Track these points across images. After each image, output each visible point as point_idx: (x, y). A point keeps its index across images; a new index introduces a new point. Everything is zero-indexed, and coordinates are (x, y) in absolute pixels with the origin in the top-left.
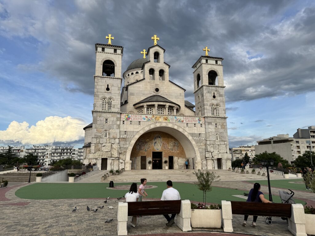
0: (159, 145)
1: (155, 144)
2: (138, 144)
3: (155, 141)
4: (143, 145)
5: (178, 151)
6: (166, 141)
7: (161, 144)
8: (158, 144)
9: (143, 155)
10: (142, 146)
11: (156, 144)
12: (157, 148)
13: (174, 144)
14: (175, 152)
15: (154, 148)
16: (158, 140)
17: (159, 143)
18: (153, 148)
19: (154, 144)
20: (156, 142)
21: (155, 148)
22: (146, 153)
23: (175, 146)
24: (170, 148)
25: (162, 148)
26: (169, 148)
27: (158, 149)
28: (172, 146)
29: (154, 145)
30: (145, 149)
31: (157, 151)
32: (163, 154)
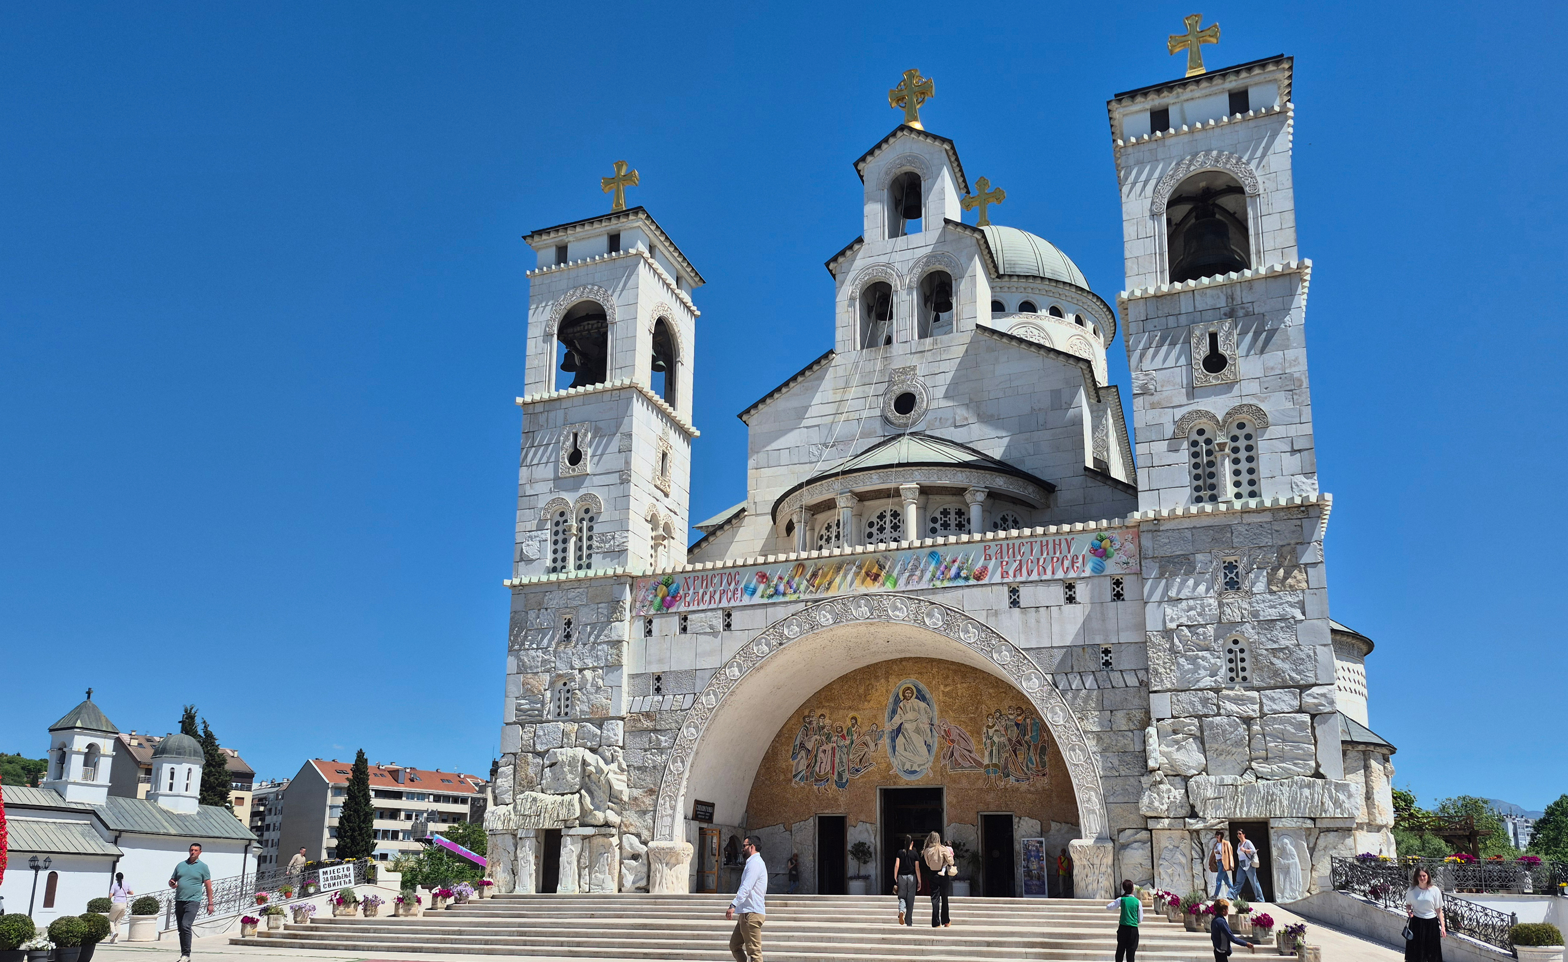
0: (918, 741)
1: (893, 740)
2: (802, 746)
3: (897, 720)
4: (828, 747)
5: (1046, 780)
6: (963, 717)
7: (930, 741)
8: (915, 737)
9: (828, 812)
10: (821, 755)
11: (900, 740)
12: (907, 766)
13: (1014, 733)
14: (1024, 786)
15: (889, 766)
16: (910, 715)
17: (918, 731)
18: (883, 766)
19: (886, 741)
20: (899, 730)
21: (895, 762)
22: (842, 799)
23: (1023, 749)
24: (986, 761)
25: (937, 758)
26: (980, 764)
27: (915, 772)
28: (1001, 746)
29: (889, 750)
30: (840, 775)
31: (906, 782)
32: (947, 799)
